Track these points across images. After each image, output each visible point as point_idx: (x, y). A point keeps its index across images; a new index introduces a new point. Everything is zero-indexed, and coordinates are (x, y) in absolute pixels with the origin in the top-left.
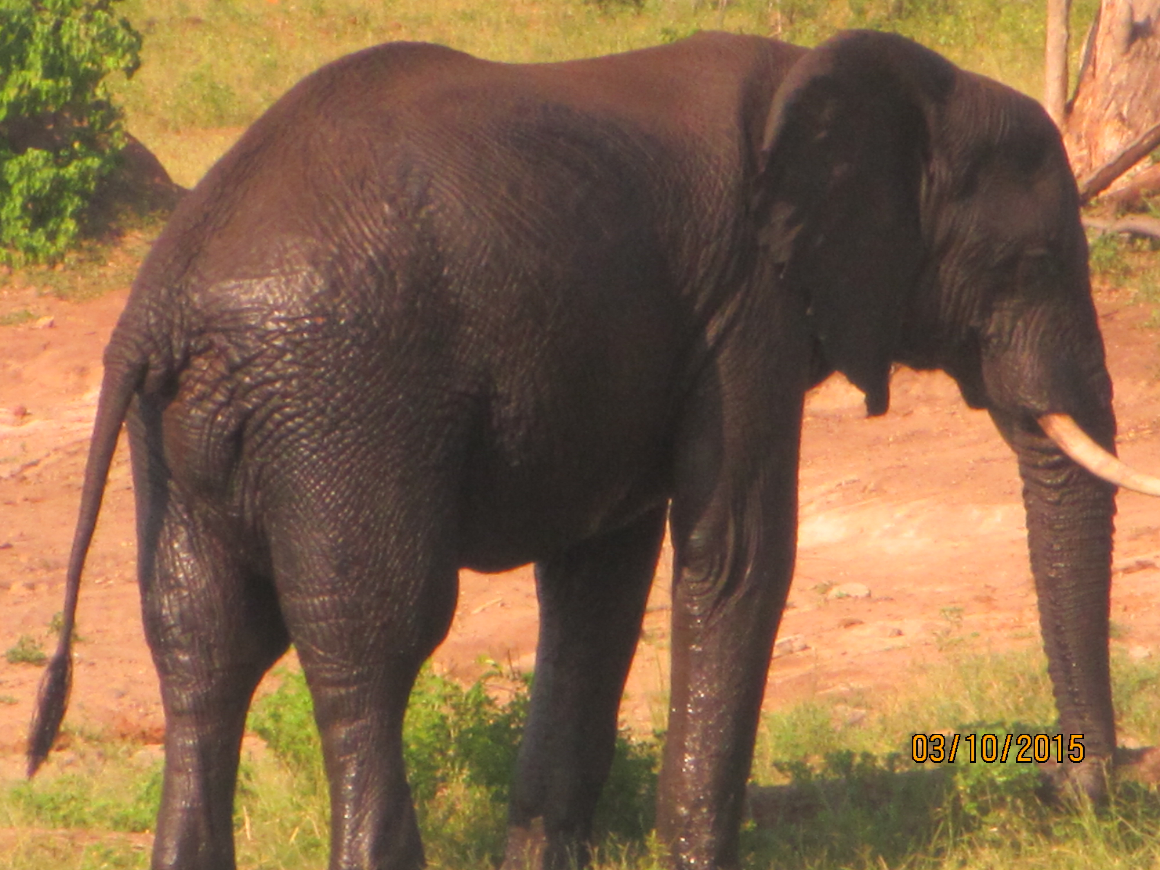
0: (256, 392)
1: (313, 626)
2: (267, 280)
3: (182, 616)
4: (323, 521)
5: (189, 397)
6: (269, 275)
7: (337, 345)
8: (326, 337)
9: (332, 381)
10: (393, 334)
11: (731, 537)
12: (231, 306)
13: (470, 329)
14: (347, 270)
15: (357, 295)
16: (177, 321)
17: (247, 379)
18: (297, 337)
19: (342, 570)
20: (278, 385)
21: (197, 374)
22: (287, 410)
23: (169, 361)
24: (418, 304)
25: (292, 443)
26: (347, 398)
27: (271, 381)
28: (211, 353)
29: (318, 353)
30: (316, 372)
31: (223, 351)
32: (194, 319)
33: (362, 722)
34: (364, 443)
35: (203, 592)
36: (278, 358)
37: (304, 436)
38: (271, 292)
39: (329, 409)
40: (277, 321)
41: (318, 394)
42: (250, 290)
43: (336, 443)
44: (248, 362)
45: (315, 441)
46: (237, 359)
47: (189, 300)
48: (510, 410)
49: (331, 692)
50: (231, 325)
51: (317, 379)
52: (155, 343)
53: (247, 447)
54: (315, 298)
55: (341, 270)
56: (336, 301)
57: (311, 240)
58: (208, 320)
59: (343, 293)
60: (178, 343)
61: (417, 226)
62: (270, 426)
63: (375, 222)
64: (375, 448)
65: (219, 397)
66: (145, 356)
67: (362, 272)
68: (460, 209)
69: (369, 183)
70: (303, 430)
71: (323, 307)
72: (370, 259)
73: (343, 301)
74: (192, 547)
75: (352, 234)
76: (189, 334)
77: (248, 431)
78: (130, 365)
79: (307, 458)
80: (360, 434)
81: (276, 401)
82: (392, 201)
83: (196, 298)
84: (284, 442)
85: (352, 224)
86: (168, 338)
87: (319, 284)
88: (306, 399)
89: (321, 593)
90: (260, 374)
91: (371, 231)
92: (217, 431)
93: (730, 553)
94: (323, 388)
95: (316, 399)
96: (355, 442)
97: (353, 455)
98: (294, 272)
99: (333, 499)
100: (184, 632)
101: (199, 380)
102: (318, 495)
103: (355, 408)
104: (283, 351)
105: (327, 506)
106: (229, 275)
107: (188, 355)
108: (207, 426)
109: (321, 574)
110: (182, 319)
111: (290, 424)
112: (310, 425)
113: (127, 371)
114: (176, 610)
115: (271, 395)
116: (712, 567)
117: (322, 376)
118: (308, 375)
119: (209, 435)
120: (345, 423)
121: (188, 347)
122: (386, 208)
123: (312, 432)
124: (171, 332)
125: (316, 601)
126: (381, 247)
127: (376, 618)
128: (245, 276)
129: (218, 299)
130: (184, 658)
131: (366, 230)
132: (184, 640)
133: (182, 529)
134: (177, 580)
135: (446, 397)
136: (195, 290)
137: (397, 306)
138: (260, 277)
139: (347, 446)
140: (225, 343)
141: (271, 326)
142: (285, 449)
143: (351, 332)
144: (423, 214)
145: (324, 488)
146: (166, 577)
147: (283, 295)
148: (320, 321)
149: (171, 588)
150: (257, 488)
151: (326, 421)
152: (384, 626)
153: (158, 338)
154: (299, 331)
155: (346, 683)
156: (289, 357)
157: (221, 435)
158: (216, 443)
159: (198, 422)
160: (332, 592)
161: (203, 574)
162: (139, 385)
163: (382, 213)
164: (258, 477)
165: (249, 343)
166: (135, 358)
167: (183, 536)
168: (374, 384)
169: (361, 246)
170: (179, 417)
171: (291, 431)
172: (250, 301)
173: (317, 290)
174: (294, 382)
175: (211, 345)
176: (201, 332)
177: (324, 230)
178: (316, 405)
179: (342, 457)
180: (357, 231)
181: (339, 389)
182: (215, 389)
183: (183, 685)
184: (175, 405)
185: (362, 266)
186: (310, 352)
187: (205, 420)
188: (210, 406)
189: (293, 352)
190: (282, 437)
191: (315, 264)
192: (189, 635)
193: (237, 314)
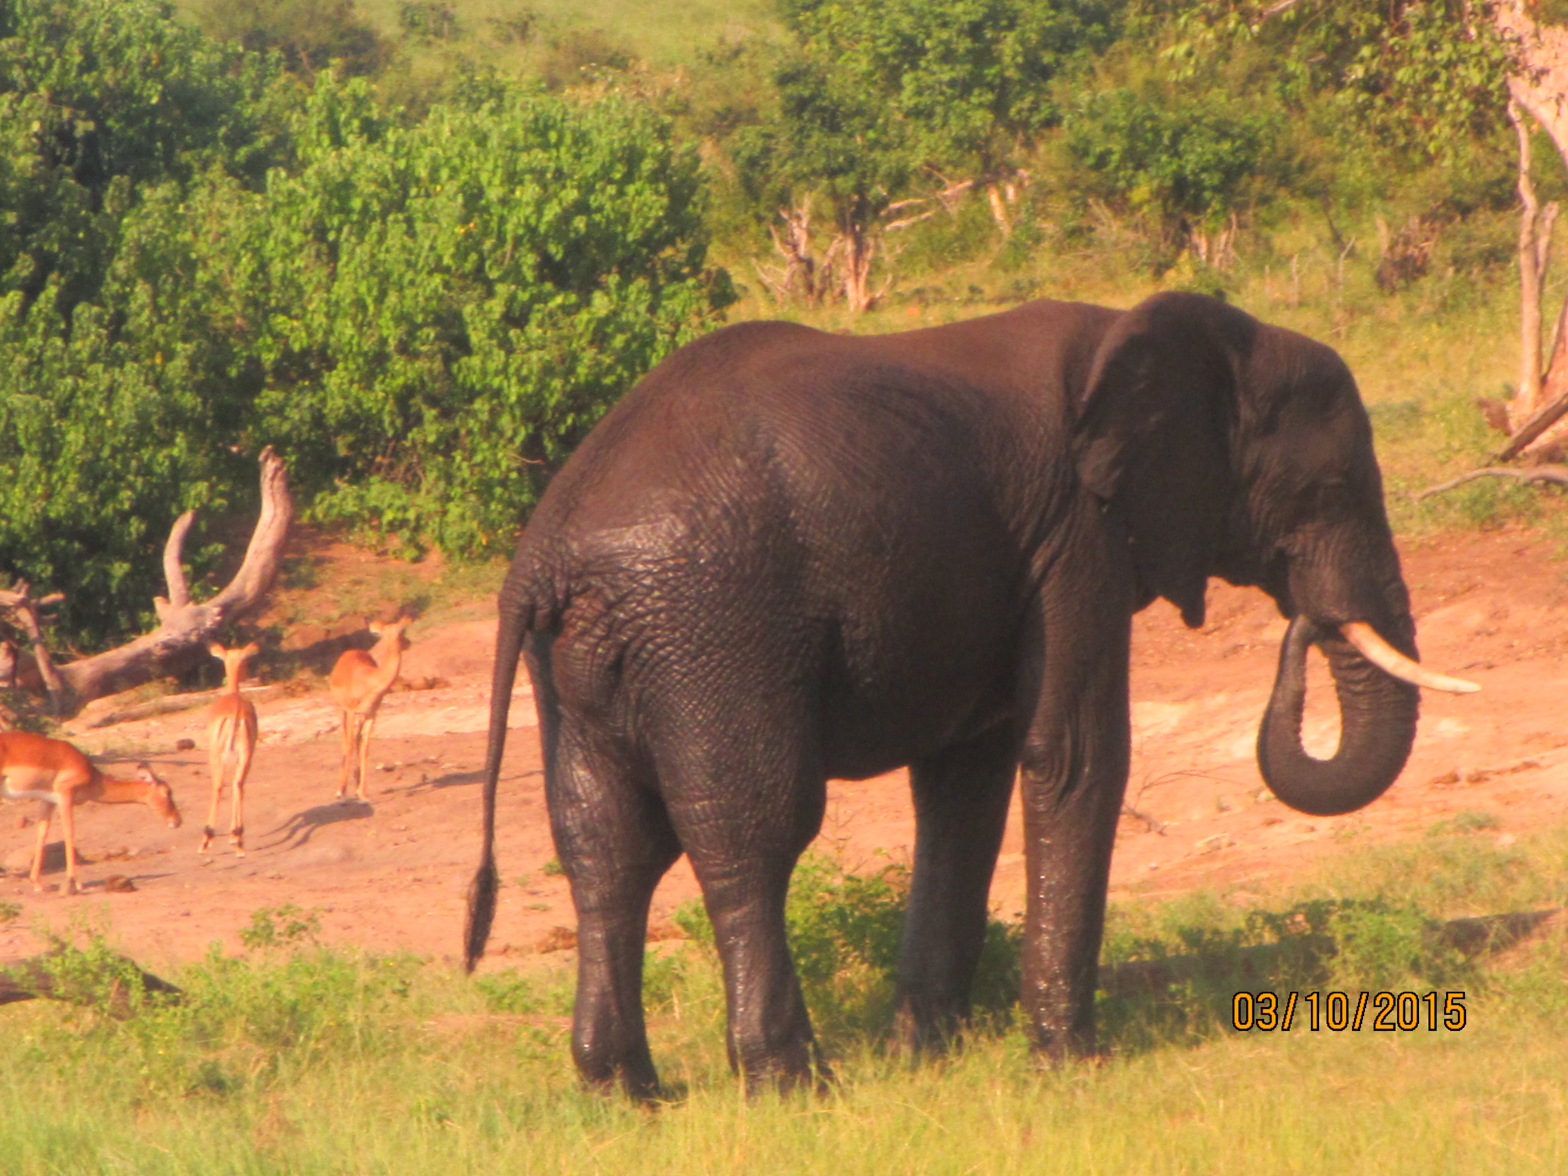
0: (630, 625)
1: (696, 828)
2: (636, 527)
3: (584, 826)
4: (697, 736)
5: (572, 632)
6: (636, 523)
7: (698, 582)
8: (687, 575)
9: (695, 613)
10: (748, 570)
11: (1067, 742)
12: (606, 551)
13: (817, 564)
14: (705, 517)
15: (714, 537)
16: (558, 566)
17: (622, 615)
18: (663, 577)
19: (717, 778)
20: (649, 618)
21: (578, 613)
22: (659, 640)
23: (553, 600)
24: (769, 543)
25: (665, 669)
26: (709, 628)
27: (642, 616)
28: (589, 593)
29: (682, 589)
30: (681, 606)
31: (600, 591)
32: (573, 564)
33: (746, 909)
34: (728, 666)
35: (600, 803)
36: (648, 595)
37: (675, 663)
38: (639, 538)
39: (695, 637)
40: (645, 562)
41: (683, 625)
42: (621, 537)
43: (703, 667)
44: (622, 599)
45: (685, 666)
46: (612, 598)
47: (568, 548)
48: (860, 633)
49: (718, 885)
50: (606, 568)
51: (682, 611)
52: (540, 587)
53: (627, 675)
54: (678, 541)
55: (699, 517)
56: (697, 543)
57: (673, 492)
58: (586, 564)
59: (702, 536)
60: (560, 585)
61: (766, 476)
62: (644, 655)
63: (729, 474)
64: (739, 669)
65: (598, 632)
66: (533, 598)
67: (718, 517)
68: (803, 458)
69: (722, 441)
70: (673, 657)
71: (684, 549)
72: (724, 505)
73: (702, 542)
74: (589, 764)
75: (709, 487)
76: (570, 577)
77: (627, 661)
78: (521, 607)
79: (679, 682)
80: (724, 659)
81: (648, 633)
82: (743, 456)
83: (575, 546)
84: (658, 669)
85: (708, 476)
86: (551, 580)
87: (681, 530)
88: (674, 630)
89: (700, 799)
90: (633, 609)
91: (726, 482)
92: (597, 661)
93: (1068, 755)
94: (688, 619)
95: (683, 630)
96: (720, 664)
97: (720, 676)
98: (658, 520)
99: (705, 716)
100: (586, 840)
101: (580, 618)
102: (692, 714)
103: (717, 635)
104: (651, 589)
105: (700, 722)
106: (601, 526)
107: (569, 595)
108: (589, 657)
109: (700, 782)
110: (562, 564)
111: (661, 652)
112: (679, 652)
113: (517, 612)
114: (578, 821)
115: (643, 627)
116: (1053, 769)
117: (685, 609)
118: (674, 608)
119: (592, 665)
120: (709, 649)
121: (568, 588)
122: (738, 461)
123: (681, 658)
124: (553, 576)
125: (697, 807)
126: (734, 495)
127: (750, 817)
128: (616, 525)
129: (592, 546)
130: (587, 863)
131: (721, 481)
132: (586, 848)
133: (577, 749)
134: (577, 795)
135: (801, 622)
136: (574, 539)
137: (750, 545)
138: (629, 526)
139: (713, 669)
140: (600, 584)
141: (640, 567)
142: (659, 675)
143: (711, 569)
144: (770, 465)
145: (695, 706)
146: (568, 793)
147: (649, 540)
148: (683, 561)
149: (572, 802)
150: (638, 712)
151: (693, 648)
152: (758, 825)
153: (542, 581)
154: (665, 570)
155: (727, 875)
156: (657, 594)
157: (601, 665)
158: (598, 672)
159: (581, 655)
160: (710, 797)
161: (598, 789)
162: (530, 625)
163: (735, 466)
164: (639, 700)
165: (621, 583)
166: (524, 600)
167: (580, 757)
168: (732, 614)
169: (717, 495)
170: (564, 650)
171: (664, 659)
172: (620, 547)
173: (678, 535)
174: (662, 616)
175: (589, 587)
176: (579, 576)
177: (684, 483)
178: (683, 635)
179: (710, 679)
180: (712, 482)
181: (702, 619)
182: (594, 624)
183: (589, 886)
184: (561, 640)
185: (718, 512)
186: (675, 589)
187: (587, 652)
188: (592, 640)
189: (660, 590)
190: (657, 664)
191: (676, 512)
192: (591, 843)
193: (610, 558)
